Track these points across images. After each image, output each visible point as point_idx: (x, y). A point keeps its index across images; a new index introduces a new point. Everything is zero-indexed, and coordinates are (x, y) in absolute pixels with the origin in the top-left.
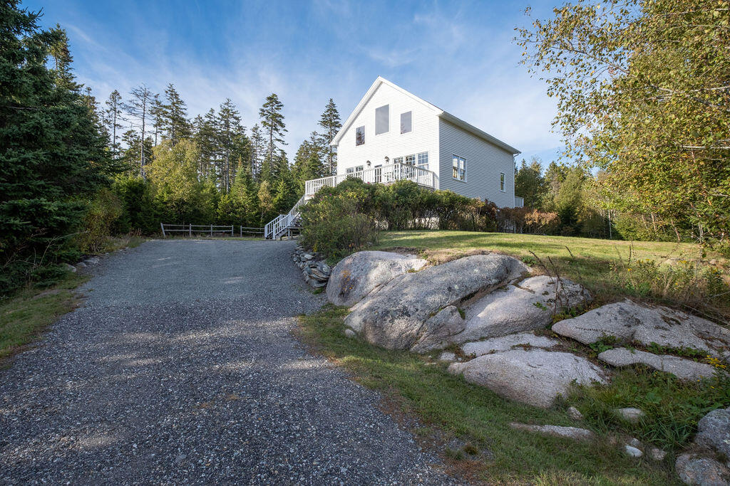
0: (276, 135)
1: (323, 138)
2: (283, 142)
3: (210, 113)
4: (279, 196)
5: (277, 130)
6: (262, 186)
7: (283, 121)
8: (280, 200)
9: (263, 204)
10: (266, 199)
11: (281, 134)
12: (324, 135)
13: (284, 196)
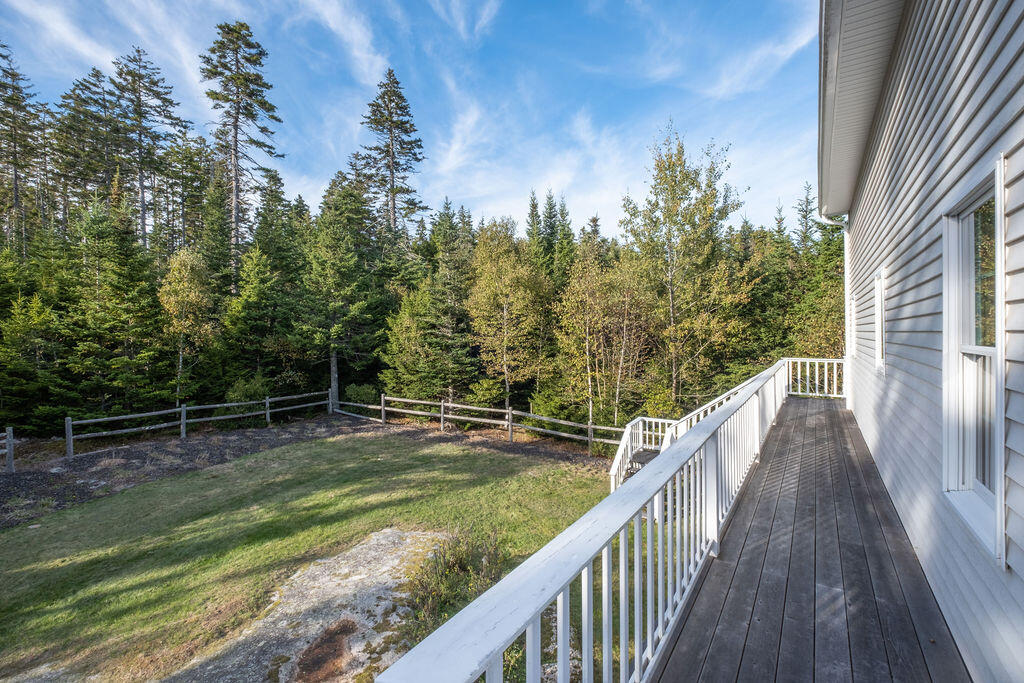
0: (250, 129)
1: (374, 154)
2: (270, 150)
3: (93, 80)
4: (249, 293)
5: (252, 116)
6: (175, 262)
7: (269, 96)
8: (247, 306)
9: (179, 326)
10: (190, 310)
11: (264, 130)
12: (377, 148)
13: (262, 295)
